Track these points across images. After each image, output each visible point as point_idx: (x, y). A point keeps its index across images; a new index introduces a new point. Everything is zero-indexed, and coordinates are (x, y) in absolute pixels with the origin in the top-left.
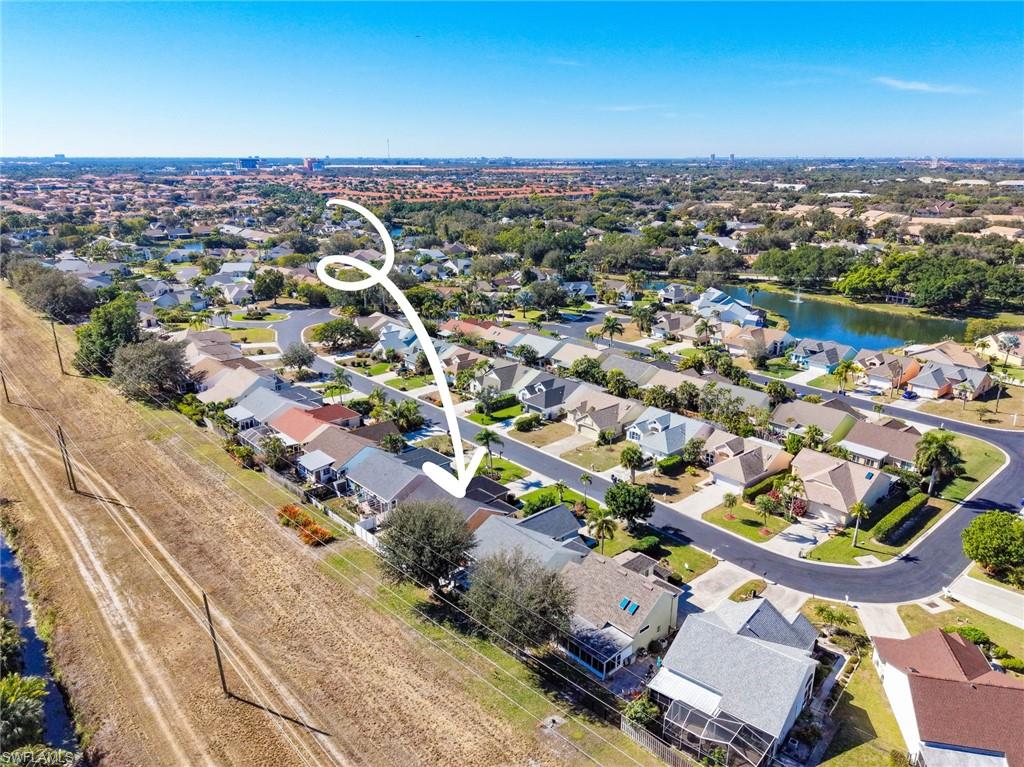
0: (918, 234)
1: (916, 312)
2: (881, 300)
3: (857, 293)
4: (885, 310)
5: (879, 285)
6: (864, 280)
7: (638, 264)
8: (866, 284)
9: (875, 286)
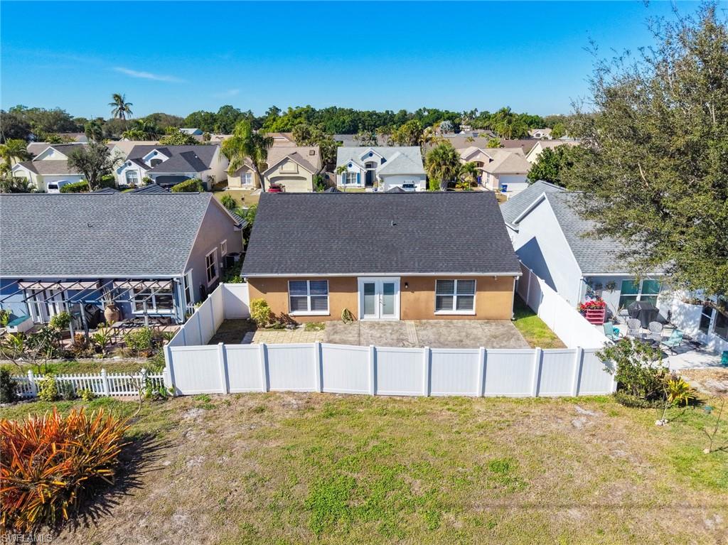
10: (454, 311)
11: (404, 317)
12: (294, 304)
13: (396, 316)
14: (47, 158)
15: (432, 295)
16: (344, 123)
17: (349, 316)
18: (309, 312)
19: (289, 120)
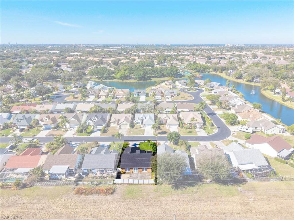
0: (111, 63)
1: (137, 81)
2: (127, 79)
3: (121, 78)
4: (130, 81)
5: (126, 75)
6: (122, 74)
7: (51, 78)
8: (123, 75)
9: (125, 75)
10: (145, 171)
11: (139, 172)
12: (126, 171)
13: (138, 172)
14: (71, 120)
15: (142, 170)
16: (141, 74)
17: (132, 172)
18: (128, 172)
19: (123, 73)
